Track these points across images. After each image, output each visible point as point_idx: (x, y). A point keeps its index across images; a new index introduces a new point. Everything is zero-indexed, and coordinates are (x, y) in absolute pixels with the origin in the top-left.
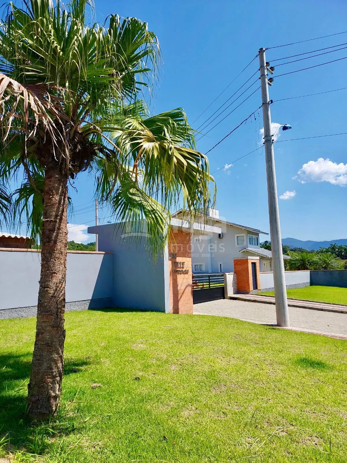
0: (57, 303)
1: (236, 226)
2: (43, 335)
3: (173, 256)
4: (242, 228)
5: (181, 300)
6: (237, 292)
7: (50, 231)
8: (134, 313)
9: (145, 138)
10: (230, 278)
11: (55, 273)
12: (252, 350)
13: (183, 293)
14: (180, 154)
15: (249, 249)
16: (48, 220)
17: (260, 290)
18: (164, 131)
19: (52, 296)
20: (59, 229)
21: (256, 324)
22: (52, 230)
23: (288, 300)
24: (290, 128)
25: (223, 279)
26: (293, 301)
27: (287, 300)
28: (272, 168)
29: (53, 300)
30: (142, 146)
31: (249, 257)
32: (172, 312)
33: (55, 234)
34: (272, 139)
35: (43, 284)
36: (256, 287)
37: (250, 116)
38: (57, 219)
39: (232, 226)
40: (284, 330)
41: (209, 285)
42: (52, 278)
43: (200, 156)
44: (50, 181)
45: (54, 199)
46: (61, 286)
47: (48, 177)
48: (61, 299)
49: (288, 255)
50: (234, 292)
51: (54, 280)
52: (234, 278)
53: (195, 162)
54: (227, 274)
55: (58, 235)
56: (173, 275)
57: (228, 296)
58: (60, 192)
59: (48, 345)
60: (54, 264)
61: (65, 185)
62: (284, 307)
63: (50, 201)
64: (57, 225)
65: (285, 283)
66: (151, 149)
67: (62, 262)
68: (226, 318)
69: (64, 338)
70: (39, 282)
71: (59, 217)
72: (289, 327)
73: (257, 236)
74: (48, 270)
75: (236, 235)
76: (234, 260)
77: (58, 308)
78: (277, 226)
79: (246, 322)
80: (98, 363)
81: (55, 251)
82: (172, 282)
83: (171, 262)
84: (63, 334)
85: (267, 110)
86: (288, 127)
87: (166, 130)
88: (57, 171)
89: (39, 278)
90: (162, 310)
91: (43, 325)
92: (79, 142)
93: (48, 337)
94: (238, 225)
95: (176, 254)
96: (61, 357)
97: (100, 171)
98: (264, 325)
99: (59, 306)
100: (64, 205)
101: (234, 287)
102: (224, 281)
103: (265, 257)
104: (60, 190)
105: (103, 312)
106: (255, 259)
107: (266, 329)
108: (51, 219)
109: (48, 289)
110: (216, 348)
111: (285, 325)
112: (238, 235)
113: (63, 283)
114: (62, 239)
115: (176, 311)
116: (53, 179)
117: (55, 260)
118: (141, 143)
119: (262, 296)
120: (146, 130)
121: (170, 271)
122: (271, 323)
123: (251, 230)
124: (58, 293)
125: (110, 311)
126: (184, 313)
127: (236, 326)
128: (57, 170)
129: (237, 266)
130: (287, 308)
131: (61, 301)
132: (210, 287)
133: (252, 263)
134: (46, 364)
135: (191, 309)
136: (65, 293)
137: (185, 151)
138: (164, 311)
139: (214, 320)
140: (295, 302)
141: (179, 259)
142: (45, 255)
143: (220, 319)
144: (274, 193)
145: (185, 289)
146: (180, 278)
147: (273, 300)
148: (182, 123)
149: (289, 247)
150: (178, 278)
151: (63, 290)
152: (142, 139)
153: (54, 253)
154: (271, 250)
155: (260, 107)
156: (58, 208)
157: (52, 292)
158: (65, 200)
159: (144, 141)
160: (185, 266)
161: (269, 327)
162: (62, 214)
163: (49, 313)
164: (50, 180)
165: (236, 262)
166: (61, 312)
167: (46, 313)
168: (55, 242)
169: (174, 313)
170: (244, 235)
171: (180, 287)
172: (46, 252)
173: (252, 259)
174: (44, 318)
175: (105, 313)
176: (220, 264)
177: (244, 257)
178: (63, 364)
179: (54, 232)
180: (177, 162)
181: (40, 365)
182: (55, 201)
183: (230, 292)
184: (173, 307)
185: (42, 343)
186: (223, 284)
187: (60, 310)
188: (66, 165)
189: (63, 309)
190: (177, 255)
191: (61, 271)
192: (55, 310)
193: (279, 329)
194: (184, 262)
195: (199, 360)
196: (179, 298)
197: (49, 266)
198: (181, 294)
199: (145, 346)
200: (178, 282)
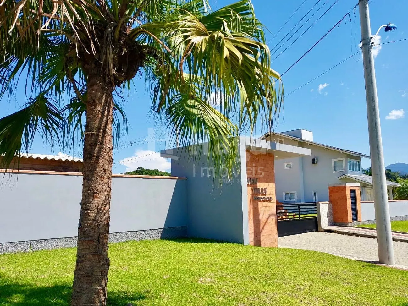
0: (99, 228)
1: (333, 149)
2: (83, 263)
3: (253, 181)
4: (340, 151)
5: (263, 231)
6: (333, 224)
7: (91, 146)
8: (209, 244)
9: (194, 30)
10: (324, 208)
11: (96, 193)
12: (342, 290)
13: (265, 223)
14: (234, 46)
15: (349, 175)
16: (90, 134)
17: (361, 222)
18: (223, 25)
19: (94, 220)
20: (102, 143)
21: (351, 260)
22: (93, 145)
23: (393, 233)
24: (395, 28)
25: (316, 209)
26: (401, 235)
27: (391, 233)
28: (371, 76)
29: (94, 223)
30: (190, 40)
31: (347, 184)
32: (253, 243)
33: (97, 149)
34: (371, 42)
35: (84, 206)
36: (355, 218)
37: (345, 17)
38: (99, 132)
39: (329, 149)
40: (386, 268)
41: (299, 215)
42: (93, 199)
43: (259, 46)
44: (93, 90)
45: (96, 109)
46: (104, 209)
47: (90, 85)
48: (103, 223)
49: (398, 182)
50: (330, 224)
51: (95, 201)
52: (329, 208)
53: (252, 54)
54: (320, 202)
55: (101, 151)
56: (253, 203)
57: (322, 228)
58: (103, 101)
59: (88, 275)
60: (95, 183)
61: (109, 94)
62: (388, 241)
63: (91, 112)
64: (100, 140)
65: (389, 215)
66: (200, 43)
67: (105, 181)
68: (315, 252)
69: (108, 267)
70: (80, 203)
71: (102, 130)
72: (394, 265)
73: (359, 161)
74: (89, 190)
75: (333, 160)
76: (329, 188)
77: (100, 233)
78: (379, 145)
79: (338, 257)
80: (156, 297)
81: (96, 168)
82: (252, 211)
83: (250, 188)
84: (107, 263)
85: (365, 9)
86: (392, 27)
87: (225, 24)
88: (100, 78)
89: (80, 199)
90: (240, 241)
91: (83, 252)
92: (126, 44)
93: (88, 266)
94: (334, 148)
95: (256, 179)
96: (104, 289)
97: (157, 81)
98: (362, 261)
99: (101, 231)
100: (109, 117)
101: (329, 218)
102: (317, 211)
103: (368, 184)
104: (104, 99)
105: (175, 242)
106: (356, 186)
107: (363, 266)
108: (93, 133)
109: (89, 211)
110: (297, 286)
111: (389, 262)
112: (336, 160)
113: (106, 205)
114: (106, 155)
115: (257, 242)
116: (96, 87)
117: (97, 179)
118: (189, 36)
119: (363, 228)
120: (195, 21)
121: (250, 198)
122: (372, 259)
123: (351, 154)
124: (100, 216)
125: (183, 242)
126: (268, 245)
127: (325, 261)
128: (100, 76)
129: (332, 194)
130: (392, 243)
131: (104, 226)
132: (300, 217)
133: (351, 190)
134: (85, 298)
135: (276, 241)
136: (109, 217)
137: (242, 42)
138: (241, 243)
139: (301, 253)
140: (403, 236)
141: (260, 185)
142: (86, 172)
143: (307, 252)
144: (375, 106)
145: (268, 219)
146: (262, 205)
147: (374, 233)
148: (247, 17)
149: (399, 174)
150: (259, 206)
151: (106, 213)
152: (190, 31)
153: (96, 170)
154: (371, 175)
155: (356, 6)
156: (101, 119)
157: (94, 215)
158: (110, 111)
159: (192, 35)
160: (268, 192)
161: (366, 264)
162: (106, 127)
163: (90, 239)
164: (93, 88)
165: (331, 189)
166: (103, 238)
167: (87, 239)
168: (98, 158)
169: (255, 245)
170: (343, 159)
171: (262, 216)
172: (87, 170)
173: (350, 186)
174: (85, 244)
175: (177, 243)
176: (315, 193)
177: (340, 184)
178: (105, 298)
179: (96, 147)
180: (229, 55)
181: (79, 298)
182: (97, 111)
183: (325, 223)
184: (254, 239)
185: (82, 273)
186: (316, 215)
187: (102, 235)
188: (109, 70)
189: (107, 234)
190: (258, 180)
191: (103, 191)
192: (96, 236)
193: (379, 266)
194: (266, 189)
195: (273, 300)
196: (261, 228)
197: (91, 186)
198: (263, 224)
199: (213, 281)
200: (259, 210)
